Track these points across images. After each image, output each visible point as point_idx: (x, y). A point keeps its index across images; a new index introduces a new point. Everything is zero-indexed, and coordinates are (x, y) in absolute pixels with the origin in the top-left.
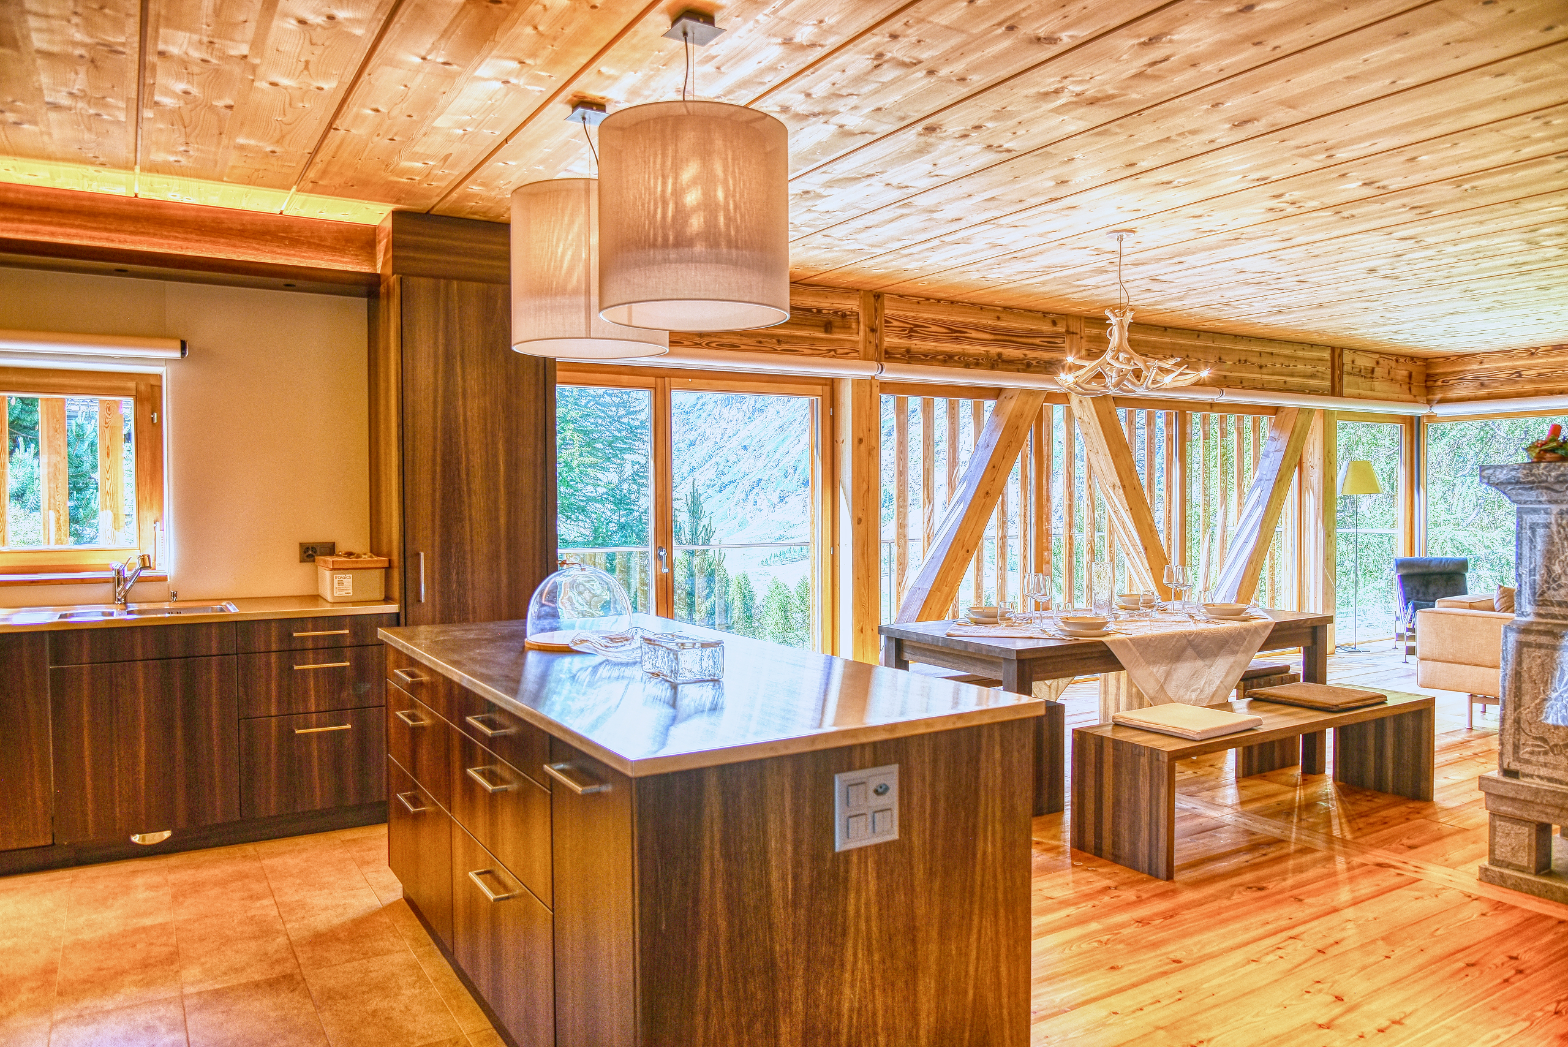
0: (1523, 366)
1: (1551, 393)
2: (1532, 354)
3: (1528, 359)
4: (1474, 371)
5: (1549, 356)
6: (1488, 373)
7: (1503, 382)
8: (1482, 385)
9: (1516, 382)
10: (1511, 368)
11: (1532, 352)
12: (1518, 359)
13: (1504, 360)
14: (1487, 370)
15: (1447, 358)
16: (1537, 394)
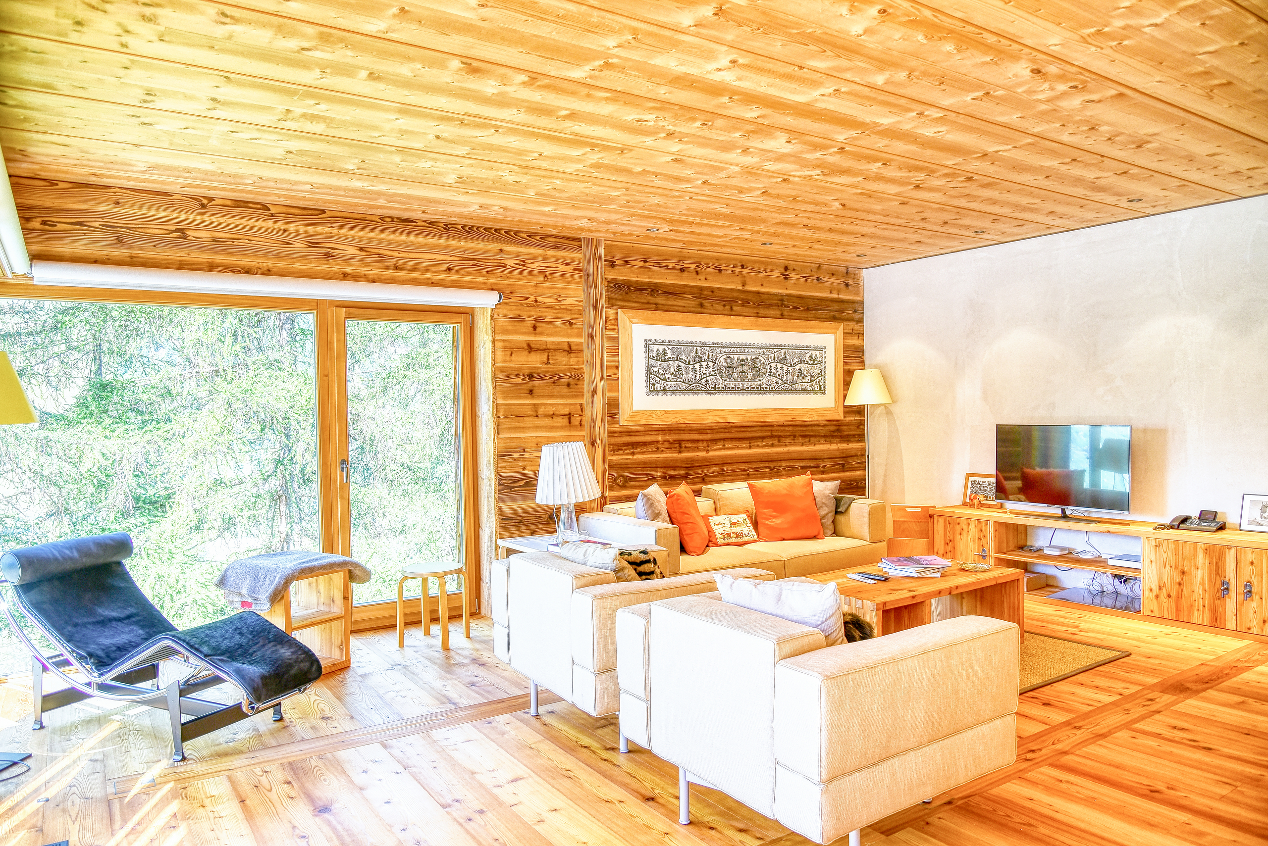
0: (189, 222)
1: (233, 269)
2: (203, 206)
3: (196, 213)
4: (102, 215)
5: (229, 215)
6: (131, 223)
7: (156, 241)
8: (119, 240)
9: (178, 246)
10: (170, 222)
11: (204, 203)
12: (180, 210)
13: (156, 207)
14: (125, 217)
15: (52, 183)
16: (211, 268)
